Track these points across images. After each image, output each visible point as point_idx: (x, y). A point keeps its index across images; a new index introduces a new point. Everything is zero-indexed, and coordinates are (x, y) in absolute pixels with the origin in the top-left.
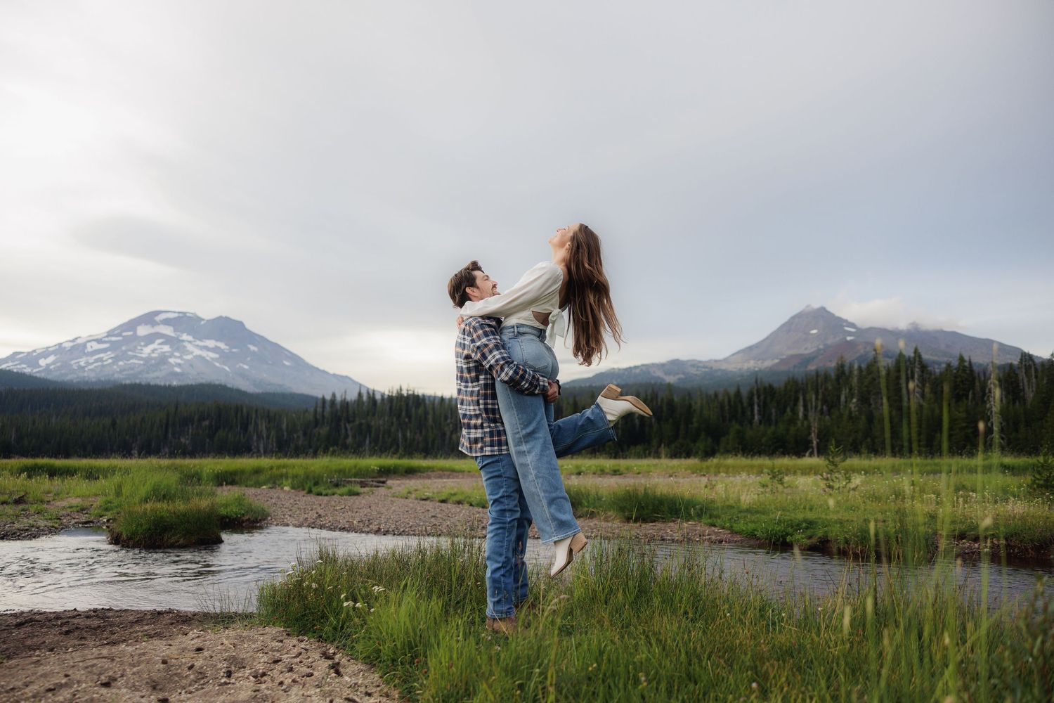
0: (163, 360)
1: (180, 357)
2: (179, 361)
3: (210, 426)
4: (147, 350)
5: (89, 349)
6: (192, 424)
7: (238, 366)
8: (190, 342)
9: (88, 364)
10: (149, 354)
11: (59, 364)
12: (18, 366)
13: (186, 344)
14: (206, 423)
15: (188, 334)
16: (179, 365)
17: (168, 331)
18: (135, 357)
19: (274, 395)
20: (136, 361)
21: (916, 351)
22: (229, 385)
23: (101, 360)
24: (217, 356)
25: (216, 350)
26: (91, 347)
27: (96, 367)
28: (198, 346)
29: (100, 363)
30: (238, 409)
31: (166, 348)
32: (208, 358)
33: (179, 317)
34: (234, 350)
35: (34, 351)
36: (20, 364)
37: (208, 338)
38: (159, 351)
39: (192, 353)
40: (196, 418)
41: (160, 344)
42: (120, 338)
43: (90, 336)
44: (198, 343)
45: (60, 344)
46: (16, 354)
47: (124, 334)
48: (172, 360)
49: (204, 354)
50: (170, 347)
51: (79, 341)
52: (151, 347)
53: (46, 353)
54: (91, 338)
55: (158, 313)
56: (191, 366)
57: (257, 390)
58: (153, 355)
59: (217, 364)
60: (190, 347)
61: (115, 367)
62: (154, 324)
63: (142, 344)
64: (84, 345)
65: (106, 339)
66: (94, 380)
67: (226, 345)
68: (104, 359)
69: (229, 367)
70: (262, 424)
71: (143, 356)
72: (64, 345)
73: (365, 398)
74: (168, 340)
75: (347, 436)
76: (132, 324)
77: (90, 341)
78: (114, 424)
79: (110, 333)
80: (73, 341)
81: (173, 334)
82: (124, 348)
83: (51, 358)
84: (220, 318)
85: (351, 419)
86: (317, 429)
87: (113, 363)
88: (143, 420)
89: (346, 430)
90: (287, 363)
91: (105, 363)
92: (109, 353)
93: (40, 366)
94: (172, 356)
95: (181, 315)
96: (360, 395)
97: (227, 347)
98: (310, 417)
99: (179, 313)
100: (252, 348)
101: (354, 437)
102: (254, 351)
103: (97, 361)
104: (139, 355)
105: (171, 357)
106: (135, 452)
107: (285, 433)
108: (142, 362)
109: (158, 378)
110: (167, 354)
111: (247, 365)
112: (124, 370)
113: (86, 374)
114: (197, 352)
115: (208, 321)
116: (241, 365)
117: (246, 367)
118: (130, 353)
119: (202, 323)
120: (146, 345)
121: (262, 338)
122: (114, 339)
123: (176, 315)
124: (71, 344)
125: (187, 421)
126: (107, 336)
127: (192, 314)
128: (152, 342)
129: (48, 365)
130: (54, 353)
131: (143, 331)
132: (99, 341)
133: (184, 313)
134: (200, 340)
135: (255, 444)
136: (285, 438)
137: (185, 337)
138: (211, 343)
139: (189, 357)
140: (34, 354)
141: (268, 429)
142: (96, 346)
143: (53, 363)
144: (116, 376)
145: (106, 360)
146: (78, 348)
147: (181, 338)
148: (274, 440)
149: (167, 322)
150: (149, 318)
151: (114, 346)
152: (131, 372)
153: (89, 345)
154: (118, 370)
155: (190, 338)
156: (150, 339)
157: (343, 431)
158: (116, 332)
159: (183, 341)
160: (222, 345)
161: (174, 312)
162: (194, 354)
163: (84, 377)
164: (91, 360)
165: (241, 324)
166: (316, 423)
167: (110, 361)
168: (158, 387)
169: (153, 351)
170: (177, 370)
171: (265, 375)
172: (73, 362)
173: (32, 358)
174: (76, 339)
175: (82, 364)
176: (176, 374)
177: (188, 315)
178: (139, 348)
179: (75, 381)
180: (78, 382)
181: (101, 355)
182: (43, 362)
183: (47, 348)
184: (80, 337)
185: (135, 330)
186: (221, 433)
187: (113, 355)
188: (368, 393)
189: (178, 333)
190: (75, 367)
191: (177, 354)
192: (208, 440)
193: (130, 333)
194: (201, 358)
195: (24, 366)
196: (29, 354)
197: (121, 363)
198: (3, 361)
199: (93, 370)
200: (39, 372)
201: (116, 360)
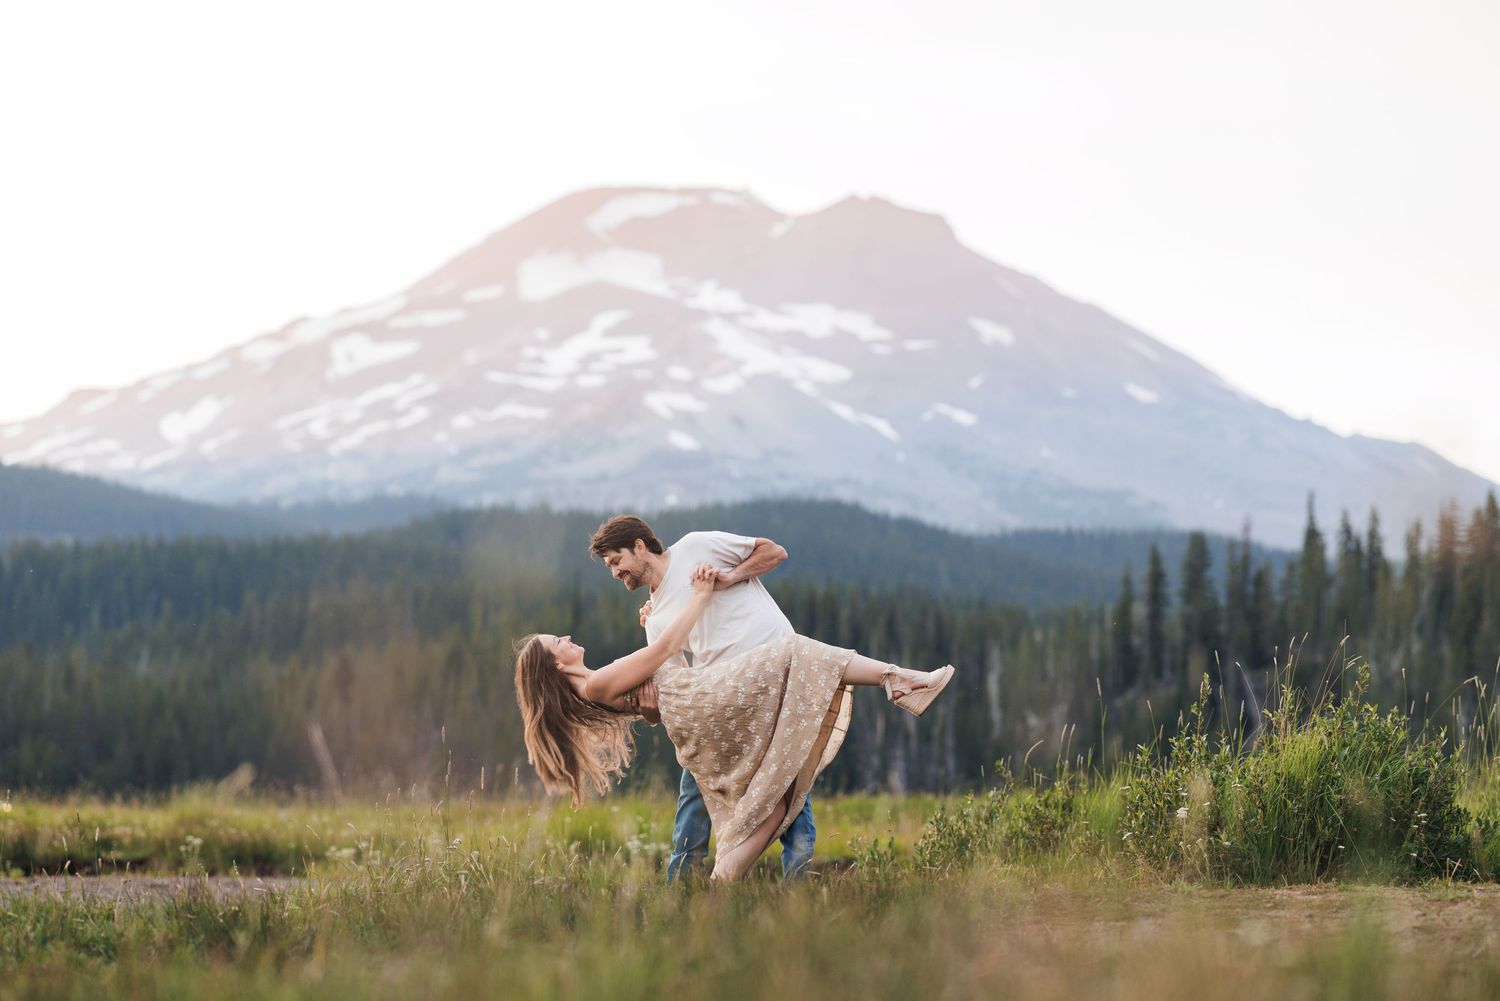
1: (691, 387)
2: (686, 402)
4: (562, 361)
5: (342, 367)
7: (927, 416)
8: (730, 317)
9: (339, 427)
10: (571, 376)
11: (232, 433)
12: (91, 449)
13: (714, 327)
15: (724, 283)
16: (687, 421)
17: (639, 273)
18: (513, 392)
19: (1067, 541)
20: (521, 410)
22: (876, 504)
23: (384, 408)
24: (842, 373)
25: (836, 345)
26: (350, 357)
27: (369, 438)
28: (762, 332)
29: (380, 426)
31: (637, 349)
32: (805, 387)
34: (913, 345)
35: (142, 384)
37: (806, 294)
38: (608, 361)
39: (737, 364)
41: (610, 333)
42: (455, 315)
43: (345, 311)
44: (766, 318)
45: (234, 353)
46: (81, 396)
47: (474, 295)
48: (658, 402)
49: (791, 365)
50: (653, 344)
51: (306, 335)
52: (576, 345)
53: (183, 391)
54: (344, 321)
55: (598, 197)
56: (737, 421)
57: (1013, 521)
58: (587, 381)
59: (844, 412)
60: (729, 340)
61: (441, 437)
62: (584, 245)
63: (543, 334)
64: (321, 351)
65: (404, 322)
66: (357, 495)
67: (880, 322)
68: (401, 404)
69: (894, 425)
71: (549, 385)
72: (247, 353)
74: (642, 313)
76: (500, 253)
77: (341, 333)
79: (419, 297)
80: (279, 336)
81: (660, 288)
82: (471, 357)
83: (206, 411)
84: (852, 201)
86: (1130, 695)
87: (435, 420)
90: (1143, 394)
91: (404, 422)
92: (416, 379)
94: (659, 380)
95: (690, 201)
97: (883, 334)
99: (682, 192)
100: (992, 332)
103: (374, 411)
104: (530, 382)
105: (652, 386)
108: (540, 413)
109: (603, 478)
110: (641, 374)
111: (969, 410)
112: (476, 449)
113: (332, 473)
114: (761, 360)
115: (803, 220)
116: (944, 408)
117: (963, 418)
118: (497, 377)
119: (779, 230)
120: (558, 340)
122: (432, 318)
123: (670, 203)
124: (274, 348)
126: (405, 311)
127: (732, 193)
128: (581, 326)
129: (196, 439)
130: (213, 385)
131: (541, 278)
132: (376, 330)
133: (703, 192)
134: (773, 307)
135: (876, 761)
137: (710, 296)
138: (817, 319)
139: (726, 384)
140: (145, 396)
142: (366, 353)
145: (406, 412)
146: (299, 364)
147: (692, 303)
149: (637, 235)
150: (564, 223)
151: (433, 350)
152: (501, 457)
153: (339, 349)
154: (451, 448)
155: (730, 301)
156: (570, 312)
158: (441, 289)
159: (702, 315)
160: (863, 326)
161: (663, 191)
162: (748, 370)
163: (325, 484)
164: (351, 411)
165: (936, 225)
167: (421, 413)
169: (587, 362)
170: (682, 441)
171: (1046, 453)
172: (284, 423)
173: (134, 410)
174: (293, 325)
175: (318, 428)
176: (673, 461)
177: (718, 198)
178: (530, 352)
179: (286, 503)
180: (299, 509)
181: (389, 390)
182: (177, 428)
183: (191, 368)
184: (304, 319)
185: (511, 278)
187: (431, 389)
189: (682, 281)
190: (292, 444)
191: (679, 373)
193: (492, 292)
194: (774, 385)
195: (109, 445)
196: (126, 394)
197: (462, 421)
198: (38, 427)
199: (354, 454)
200: (162, 469)
201: (444, 405)
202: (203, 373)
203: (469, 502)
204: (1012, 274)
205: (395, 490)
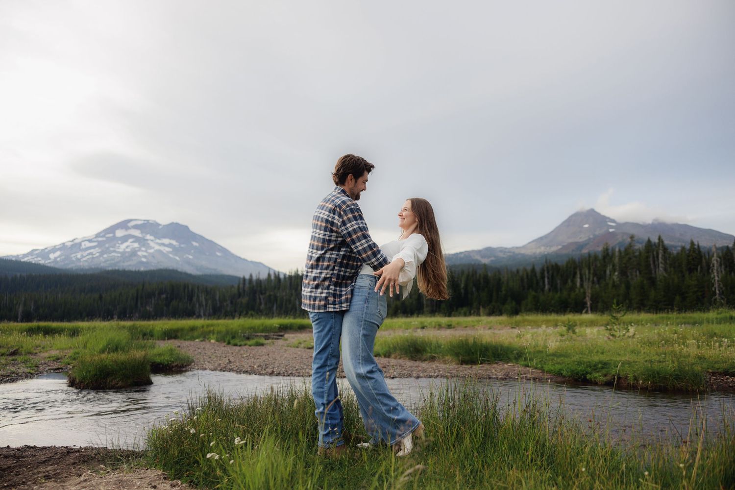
0: (134, 253)
1: (146, 251)
2: (145, 254)
3: (167, 298)
4: (123, 247)
5: (83, 246)
6: (154, 298)
7: (185, 257)
8: (152, 240)
9: (83, 256)
10: (124, 249)
11: (63, 257)
12: (36, 259)
13: (149, 242)
14: (164, 296)
15: (151, 235)
16: (145, 257)
17: (137, 233)
18: (115, 251)
19: (210, 276)
20: (116, 255)
21: (660, 238)
22: (179, 270)
23: (91, 254)
24: (171, 250)
25: (170, 245)
26: (85, 245)
27: (89, 259)
28: (157, 243)
29: (90, 256)
30: (186, 286)
31: (136, 245)
32: (165, 252)
33: (144, 224)
34: (182, 246)
35: (46, 249)
36: (37, 258)
37: (164, 237)
38: (131, 247)
39: (153, 248)
40: (157, 292)
41: (131, 242)
42: (104, 239)
43: (84, 237)
44: (158, 241)
45: (64, 244)
46: (33, 250)
47: (108, 236)
48: (140, 253)
49: (162, 248)
50: (139, 244)
51: (76, 241)
52: (126, 244)
53: (54, 249)
54: (84, 239)
55: (130, 221)
56: (153, 257)
57: (199, 273)
58: (128, 250)
59: (171, 256)
60: (152, 244)
61: (101, 258)
62: (127, 228)
63: (120, 242)
64: (80, 244)
65: (95, 240)
66: (87, 268)
67: (177, 242)
68: (94, 253)
69: (179, 257)
70: (202, 296)
71: (121, 250)
72: (66, 244)
73: (273, 277)
74: (137, 239)
75: (260, 304)
76: (112, 229)
77: (84, 241)
78: (101, 297)
79: (98, 235)
80: (73, 241)
81: (140, 235)
82: (107, 245)
83: (58, 253)
84: (173, 223)
85: (264, 292)
86: (240, 299)
87: (100, 256)
88: (121, 294)
89: (260, 299)
90: (219, 254)
91: (95, 256)
92: (97, 249)
93: (50, 259)
94: (140, 250)
95: (145, 222)
96: (269, 275)
97: (178, 244)
98: (235, 291)
99: (144, 220)
100: (195, 244)
101: (266, 304)
102: (196, 246)
103: (89, 254)
104: (117, 250)
106: (116, 317)
107: (218, 303)
108: (119, 255)
109: (130, 265)
110: (136, 249)
112: (108, 260)
113: (81, 264)
114: (157, 247)
115: (164, 226)
116: (187, 255)
117: (191, 257)
118: (111, 249)
119: (160, 227)
120: (122, 243)
121: (202, 238)
122: (100, 239)
123: (142, 222)
124: (71, 243)
125: (150, 295)
126: (96, 238)
127: (153, 221)
128: (126, 241)
129: (56, 258)
130: (60, 249)
131: (120, 233)
132: (90, 241)
133: (148, 221)
134: (159, 239)
135: (198, 310)
136: (218, 305)
137: (148, 237)
138: (166, 241)
139: (151, 251)
140: (46, 251)
141: (206, 300)
142: (88, 244)
143: (59, 256)
144: (102, 265)
146: (76, 246)
147: (146, 238)
148: (211, 307)
149: (136, 227)
150: (124, 225)
151: (100, 244)
152: (112, 262)
153: (83, 244)
154: (103, 260)
155: (152, 238)
156: (125, 239)
157: (258, 301)
158: (102, 235)
159: (147, 240)
160: (174, 242)
161: (141, 220)
162: (155, 249)
163: (80, 266)
164: (85, 254)
165: (186, 228)
166: (239, 295)
167: (98, 254)
168: (131, 272)
169: (127, 247)
170: (144, 260)
171: (204, 263)
172: (72, 256)
173: (45, 253)
174: (75, 239)
175: (79, 256)
176: (142, 263)
177: (150, 222)
178: (117, 245)
179: (74, 269)
180: (76, 270)
181: (92, 251)
182: (52, 256)
183: (55, 246)
184: (77, 239)
185: (114, 233)
186: (174, 303)
187: (100, 250)
188: (275, 274)
189: (144, 235)
190: (74, 259)
191: (143, 249)
192: (165, 308)
193: (111, 235)
194: (160, 251)
195: (39, 259)
196: (43, 250)
197: (105, 256)
198: (25, 255)
199: (86, 261)
200: (50, 263)
201: (102, 253)
202: (57, 247)
203: (107, 269)
204: (199, 235)
205: (93, 267)
